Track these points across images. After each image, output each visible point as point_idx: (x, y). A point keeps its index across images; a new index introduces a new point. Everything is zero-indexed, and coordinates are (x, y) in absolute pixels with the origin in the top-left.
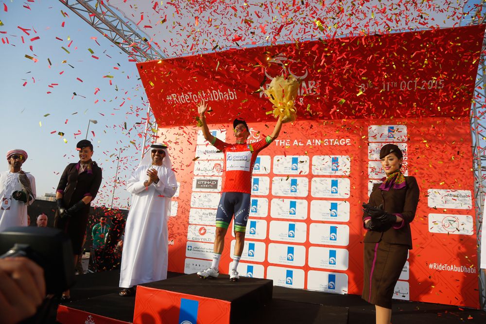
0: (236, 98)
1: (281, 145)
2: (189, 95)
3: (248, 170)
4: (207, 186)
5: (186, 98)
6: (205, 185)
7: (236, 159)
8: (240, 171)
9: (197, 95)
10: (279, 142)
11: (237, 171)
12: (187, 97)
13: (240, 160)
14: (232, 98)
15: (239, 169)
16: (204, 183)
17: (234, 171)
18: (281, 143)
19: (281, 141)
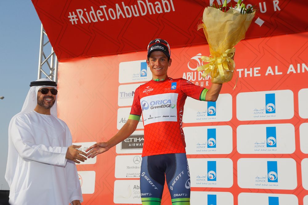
0: (174, 10)
1: (246, 76)
2: (102, 9)
3: (175, 119)
4: (137, 145)
5: (98, 15)
6: (135, 143)
7: (155, 106)
8: (163, 122)
9: (115, 9)
10: (243, 73)
11: (159, 123)
12: (99, 13)
13: (161, 107)
14: (167, 9)
15: (162, 120)
16: (133, 140)
17: (155, 123)
18: (246, 72)
19: (246, 69)
